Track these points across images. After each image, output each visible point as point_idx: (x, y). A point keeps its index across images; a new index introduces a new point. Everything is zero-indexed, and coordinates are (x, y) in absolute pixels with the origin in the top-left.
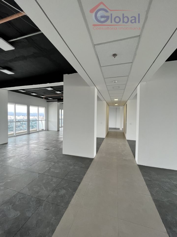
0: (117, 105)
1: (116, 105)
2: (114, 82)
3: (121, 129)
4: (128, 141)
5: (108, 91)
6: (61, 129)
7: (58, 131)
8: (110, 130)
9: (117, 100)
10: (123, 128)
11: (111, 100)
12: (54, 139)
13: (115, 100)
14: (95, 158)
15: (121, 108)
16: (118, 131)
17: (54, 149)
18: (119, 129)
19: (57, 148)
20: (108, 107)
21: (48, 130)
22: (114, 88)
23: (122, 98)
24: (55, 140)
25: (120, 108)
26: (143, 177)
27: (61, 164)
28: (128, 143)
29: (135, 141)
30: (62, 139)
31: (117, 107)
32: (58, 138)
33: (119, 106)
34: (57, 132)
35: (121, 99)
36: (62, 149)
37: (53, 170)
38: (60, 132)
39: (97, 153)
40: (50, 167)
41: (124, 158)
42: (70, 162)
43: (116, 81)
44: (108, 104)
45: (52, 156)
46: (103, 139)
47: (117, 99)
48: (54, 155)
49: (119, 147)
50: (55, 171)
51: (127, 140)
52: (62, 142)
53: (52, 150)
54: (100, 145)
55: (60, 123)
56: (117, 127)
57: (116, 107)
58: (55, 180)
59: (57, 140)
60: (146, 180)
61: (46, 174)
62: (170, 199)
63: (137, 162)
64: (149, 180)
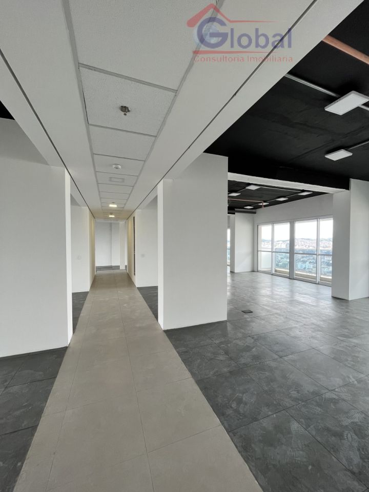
0: (114, 216)
1: (110, 216)
2: (114, 166)
3: (122, 268)
5: (98, 186)
8: (99, 272)
9: (115, 206)
10: (126, 264)
11: (102, 206)
13: (111, 206)
14: (71, 345)
15: (122, 223)
16: (116, 271)
18: (118, 267)
20: (93, 220)
22: (113, 179)
23: (125, 204)
25: (119, 223)
26: (175, 349)
28: (142, 294)
31: (112, 222)
33: (117, 219)
35: (122, 206)
39: (74, 332)
41: (138, 325)
43: (120, 167)
44: (93, 214)
46: (86, 294)
47: (117, 204)
49: (125, 305)
51: (138, 288)
54: (81, 309)
56: (114, 264)
57: (110, 222)
60: (180, 354)
62: (216, 370)
63: (162, 327)
64: (185, 352)
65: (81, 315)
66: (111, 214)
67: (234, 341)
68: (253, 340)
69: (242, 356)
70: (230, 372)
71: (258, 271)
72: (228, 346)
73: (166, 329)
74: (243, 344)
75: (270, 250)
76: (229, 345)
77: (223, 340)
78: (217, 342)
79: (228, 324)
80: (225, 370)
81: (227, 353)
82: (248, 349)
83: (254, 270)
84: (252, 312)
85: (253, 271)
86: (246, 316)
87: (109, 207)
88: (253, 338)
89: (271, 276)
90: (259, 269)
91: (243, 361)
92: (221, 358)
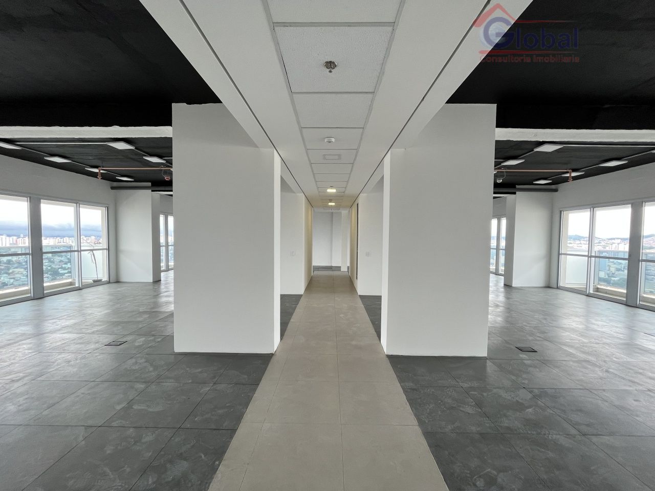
3: (344, 269)
4: (362, 297)
5: (311, 166)
6: (167, 277)
7: (157, 281)
9: (334, 191)
10: (349, 265)
11: (319, 192)
12: (141, 310)
14: (277, 353)
17: (144, 339)
18: (338, 268)
19: (153, 335)
20: (310, 209)
21: (118, 282)
22: (327, 157)
24: (145, 312)
25: (341, 213)
26: (400, 383)
27: (169, 385)
28: (364, 305)
29: (379, 298)
30: (171, 308)
31: (333, 211)
32: (156, 305)
33: (338, 207)
34: (151, 287)
35: (344, 190)
36: (173, 337)
37: (139, 408)
38: (162, 287)
40: (131, 398)
42: (201, 372)
43: (333, 140)
44: (310, 202)
45: (136, 363)
46: (299, 297)
47: (335, 188)
48: (143, 360)
50: (151, 410)
51: (360, 295)
52: (171, 315)
53: (137, 344)
54: (291, 314)
55: (163, 257)
56: (334, 265)
57: (330, 211)
58: (148, 438)
59: (154, 311)
61: (114, 424)
62: (457, 424)
63: (385, 350)
64: (414, 390)
66: (331, 201)
67: (495, 391)
68: (529, 396)
69: (505, 415)
70: (481, 434)
71: (558, 288)
72: (483, 395)
73: (390, 354)
74: (510, 398)
75: (587, 254)
76: (485, 394)
77: (475, 384)
78: (466, 385)
79: (489, 363)
80: (474, 429)
81: (479, 404)
82: (519, 407)
83: (551, 284)
84: (536, 352)
85: (548, 287)
86: (524, 356)
87: (326, 192)
88: (531, 392)
89: (585, 297)
90: (561, 284)
91: (506, 423)
92: (469, 410)
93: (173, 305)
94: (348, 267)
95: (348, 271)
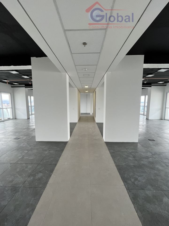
2: (84, 69)
3: (91, 114)
4: (97, 123)
5: (79, 78)
6: (32, 117)
7: (29, 118)
8: (82, 115)
11: (82, 87)
12: (24, 128)
13: (86, 87)
14: (69, 142)
15: (91, 94)
16: (89, 115)
17: (26, 137)
19: (29, 136)
20: (79, 94)
21: (16, 119)
22: (85, 75)
23: (91, 86)
26: (109, 150)
27: (35, 151)
28: (97, 125)
29: (103, 123)
30: (34, 127)
31: (87, 94)
32: (29, 126)
33: (89, 92)
34: (27, 120)
36: (35, 137)
37: (26, 158)
38: (30, 120)
39: (70, 137)
40: (23, 155)
41: (94, 138)
42: (44, 147)
44: (79, 91)
45: (24, 145)
46: (76, 124)
47: (88, 86)
48: (26, 144)
49: (90, 129)
50: (30, 158)
52: (34, 129)
53: (24, 139)
54: (74, 129)
55: (30, 110)
56: (88, 112)
58: (30, 166)
59: (28, 128)
60: (111, 153)
61: (19, 163)
62: (127, 163)
63: (104, 140)
64: (113, 152)
65: (74, 131)
66: (86, 90)
67: (140, 153)
68: (151, 154)
69: (142, 160)
71: (164, 120)
72: (136, 154)
73: (106, 141)
74: (144, 155)
77: (134, 151)
78: (130, 151)
79: (138, 144)
81: (134, 157)
82: (147, 158)
83: (162, 118)
84: (155, 141)
86: (150, 142)
87: (85, 87)
90: (166, 118)
91: (142, 162)
92: (131, 159)
93: (35, 126)
94: (93, 113)
95: (93, 115)
